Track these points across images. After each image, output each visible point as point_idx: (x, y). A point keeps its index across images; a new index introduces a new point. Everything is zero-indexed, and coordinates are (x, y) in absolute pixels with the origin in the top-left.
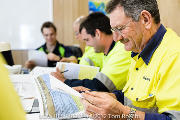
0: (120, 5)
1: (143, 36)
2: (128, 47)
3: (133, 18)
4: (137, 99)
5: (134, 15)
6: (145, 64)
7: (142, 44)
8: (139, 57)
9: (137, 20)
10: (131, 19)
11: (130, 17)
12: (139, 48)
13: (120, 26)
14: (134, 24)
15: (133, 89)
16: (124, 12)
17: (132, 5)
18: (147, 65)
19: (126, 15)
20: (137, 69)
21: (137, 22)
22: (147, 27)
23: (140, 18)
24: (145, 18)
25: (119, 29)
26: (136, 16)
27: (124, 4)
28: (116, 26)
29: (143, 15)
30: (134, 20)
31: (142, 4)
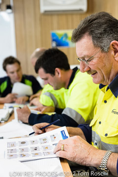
0: (87, 33)
1: (112, 68)
2: (97, 80)
3: (102, 48)
4: (106, 135)
5: (102, 45)
6: (113, 96)
7: (111, 76)
8: (108, 89)
9: (106, 50)
10: (99, 50)
11: (99, 47)
12: (107, 81)
13: (88, 56)
14: (103, 54)
15: (100, 123)
16: (92, 41)
17: (101, 34)
18: (116, 97)
19: (94, 45)
20: (105, 102)
21: (106, 52)
22: (116, 59)
23: (109, 48)
24: (114, 48)
25: (86, 59)
26: (104, 46)
27: (91, 33)
28: (82, 56)
29: (112, 45)
30: (103, 50)
31: (111, 34)
